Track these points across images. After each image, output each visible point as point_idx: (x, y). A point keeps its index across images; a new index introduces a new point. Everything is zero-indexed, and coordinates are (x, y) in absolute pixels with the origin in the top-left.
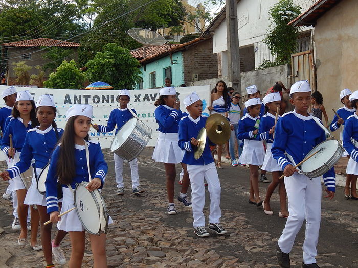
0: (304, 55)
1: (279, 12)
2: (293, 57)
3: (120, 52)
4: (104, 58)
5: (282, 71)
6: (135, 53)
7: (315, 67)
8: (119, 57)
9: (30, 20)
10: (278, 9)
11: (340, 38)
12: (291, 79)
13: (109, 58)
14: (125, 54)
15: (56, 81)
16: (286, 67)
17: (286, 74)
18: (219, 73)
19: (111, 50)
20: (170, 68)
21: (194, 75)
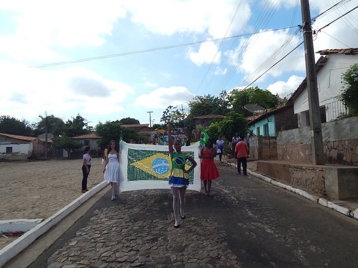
1: (352, 75)
3: (238, 116)
4: (228, 119)
8: (237, 119)
10: (350, 73)
13: (231, 120)
18: (299, 126)
20: (267, 124)
21: (282, 128)
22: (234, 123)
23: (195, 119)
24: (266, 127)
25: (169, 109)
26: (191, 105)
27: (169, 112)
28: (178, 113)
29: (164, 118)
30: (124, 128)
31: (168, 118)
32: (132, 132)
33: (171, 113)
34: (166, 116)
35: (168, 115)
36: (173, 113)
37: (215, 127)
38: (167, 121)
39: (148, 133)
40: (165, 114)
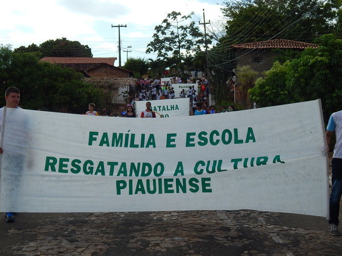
9: (270, 19)
15: (264, 89)
22: (329, 66)
23: (235, 49)
25: (170, 20)
26: (230, 11)
27: (171, 29)
28: (195, 33)
29: (157, 44)
30: (46, 65)
31: (167, 44)
32: (69, 77)
33: (175, 31)
34: (161, 37)
35: (168, 35)
36: (181, 32)
37: (283, 74)
38: (163, 51)
39: (112, 80)
40: (160, 34)
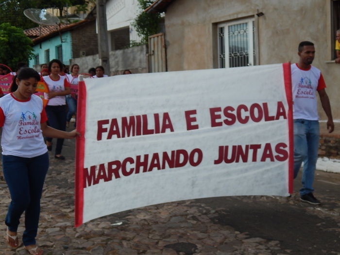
0: (158, 37)
2: (150, 39)
3: (14, 31)
5: (142, 50)
6: (33, 32)
7: (166, 47)
8: (13, 36)
11: (183, 24)
12: (148, 57)
13: (4, 37)
14: (18, 33)
16: (145, 47)
17: (145, 53)
19: (5, 29)
20: (61, 46)
21: (81, 53)
24: (59, 49)
